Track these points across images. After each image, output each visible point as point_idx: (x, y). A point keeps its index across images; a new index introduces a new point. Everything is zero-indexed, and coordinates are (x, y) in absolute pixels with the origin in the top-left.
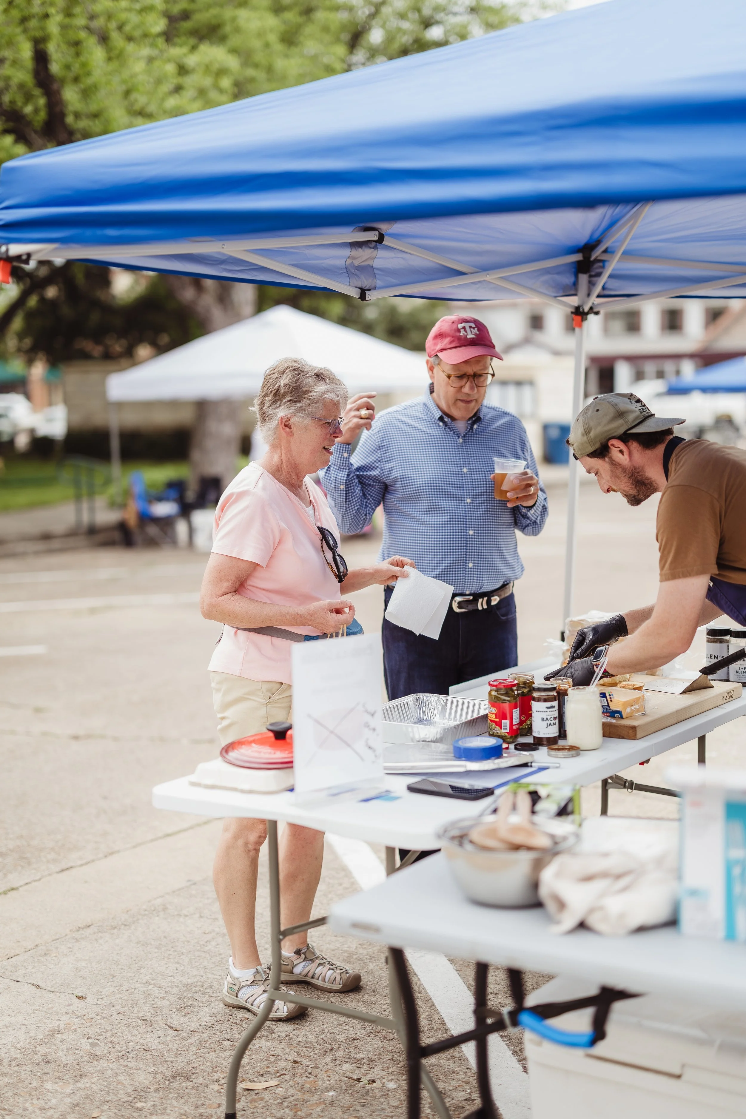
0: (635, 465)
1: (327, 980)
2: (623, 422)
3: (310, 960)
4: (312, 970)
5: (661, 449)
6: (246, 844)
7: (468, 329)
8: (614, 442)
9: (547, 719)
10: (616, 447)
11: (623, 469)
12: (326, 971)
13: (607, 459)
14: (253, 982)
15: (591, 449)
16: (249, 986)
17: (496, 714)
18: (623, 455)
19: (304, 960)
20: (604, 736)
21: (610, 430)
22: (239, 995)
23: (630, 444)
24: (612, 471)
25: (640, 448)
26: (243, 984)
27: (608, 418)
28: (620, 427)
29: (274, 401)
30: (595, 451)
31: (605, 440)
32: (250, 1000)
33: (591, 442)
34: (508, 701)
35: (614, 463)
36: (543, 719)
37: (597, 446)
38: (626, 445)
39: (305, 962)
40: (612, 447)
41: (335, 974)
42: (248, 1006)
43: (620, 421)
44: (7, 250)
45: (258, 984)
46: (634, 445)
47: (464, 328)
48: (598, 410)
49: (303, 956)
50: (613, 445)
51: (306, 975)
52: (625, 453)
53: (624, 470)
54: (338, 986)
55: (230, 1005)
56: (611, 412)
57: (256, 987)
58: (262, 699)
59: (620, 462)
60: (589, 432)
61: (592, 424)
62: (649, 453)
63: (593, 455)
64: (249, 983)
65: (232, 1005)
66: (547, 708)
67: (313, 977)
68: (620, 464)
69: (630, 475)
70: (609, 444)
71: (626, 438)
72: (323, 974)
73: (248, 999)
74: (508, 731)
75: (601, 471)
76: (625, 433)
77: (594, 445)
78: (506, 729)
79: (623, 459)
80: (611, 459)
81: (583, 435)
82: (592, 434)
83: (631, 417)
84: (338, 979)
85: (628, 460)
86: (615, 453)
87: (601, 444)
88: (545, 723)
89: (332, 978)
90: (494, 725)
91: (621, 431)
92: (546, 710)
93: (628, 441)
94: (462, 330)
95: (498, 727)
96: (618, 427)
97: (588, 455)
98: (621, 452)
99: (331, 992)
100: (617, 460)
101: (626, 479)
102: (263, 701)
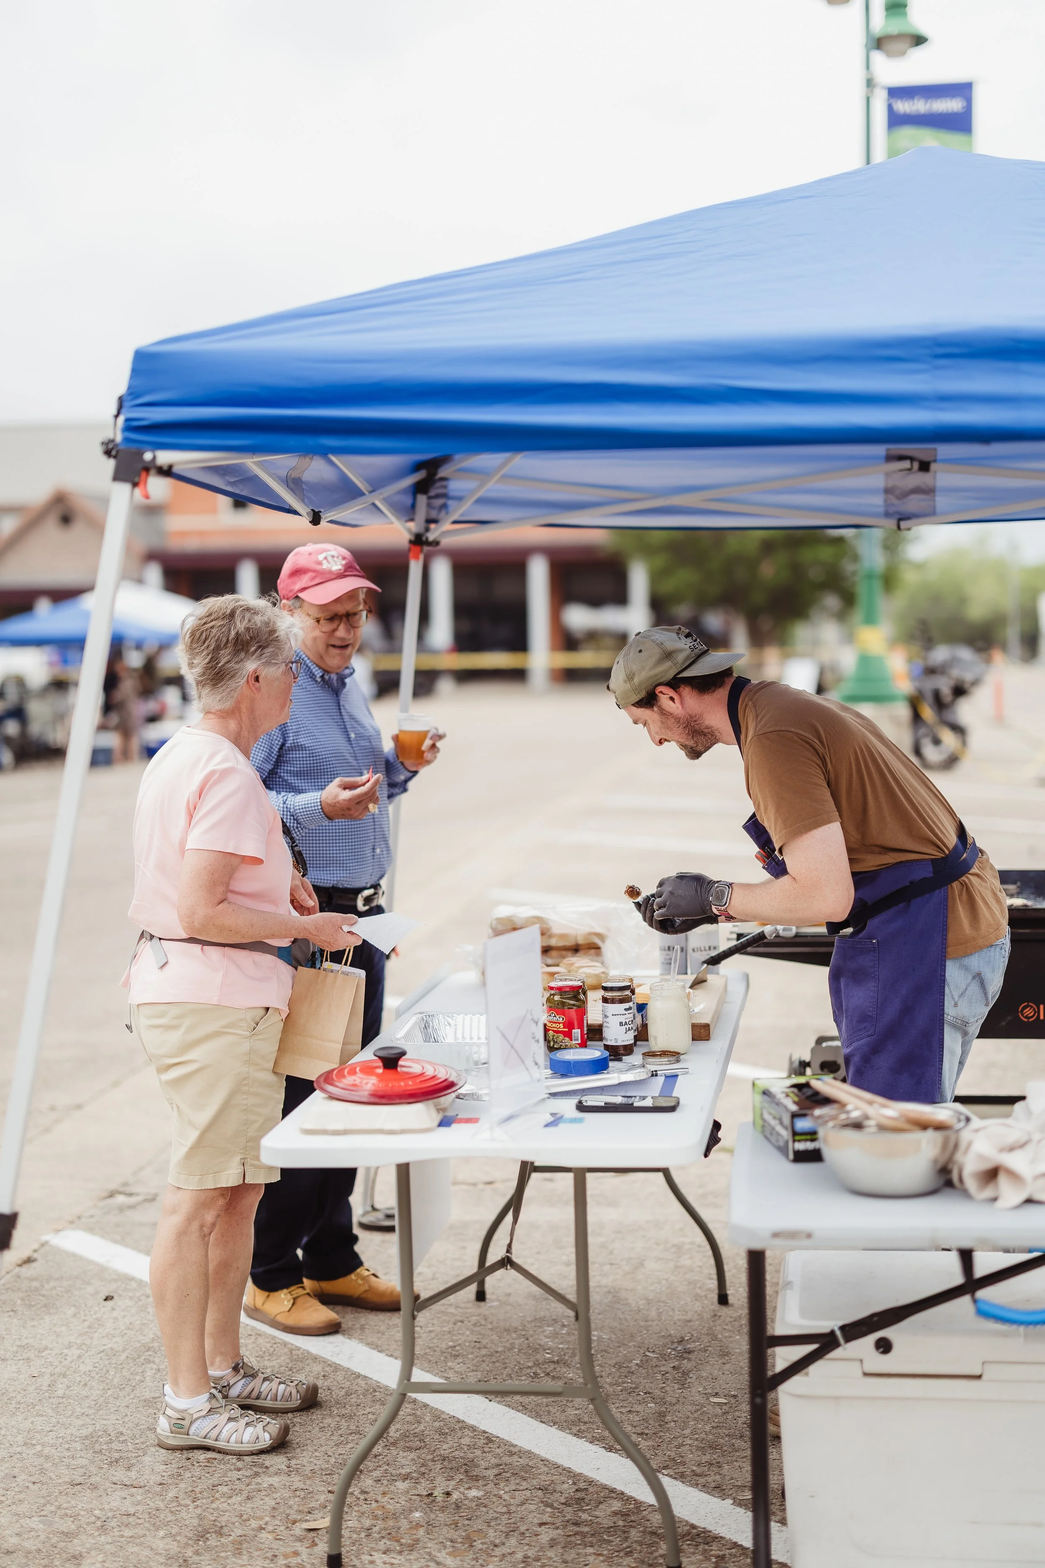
0: (690, 713)
1: (279, 1398)
2: (671, 664)
3: (250, 1376)
4: (256, 1388)
5: (723, 693)
6: (202, 1226)
7: (330, 559)
8: (660, 689)
9: (626, 1023)
10: (665, 697)
11: (676, 719)
12: (276, 1386)
13: (655, 709)
14: (210, 1410)
15: (636, 698)
16: (204, 1417)
17: (564, 1024)
18: (674, 702)
19: (244, 1377)
20: (693, 1039)
21: (656, 675)
22: (191, 1432)
23: (681, 689)
24: (662, 722)
25: (694, 693)
26: (195, 1416)
27: (654, 660)
28: (668, 670)
29: (236, 652)
30: (641, 701)
31: (652, 687)
32: (213, 1434)
33: (635, 690)
34: (574, 1005)
35: (663, 713)
36: (621, 1024)
37: (643, 694)
38: (676, 691)
39: (244, 1380)
40: (660, 695)
41: (288, 1389)
42: (210, 1442)
43: (668, 664)
44: (154, 458)
45: (217, 1413)
46: (686, 691)
47: (326, 558)
48: (640, 651)
49: (242, 1371)
50: (661, 692)
51: (249, 1397)
52: (675, 701)
53: (678, 720)
54: (296, 1402)
55: (177, 1447)
56: (657, 653)
57: (215, 1416)
58: (245, 1031)
59: (671, 711)
60: (632, 678)
61: (635, 668)
62: (708, 698)
63: (640, 704)
64: (204, 1413)
65: (179, 1447)
66: (626, 1010)
67: (258, 1398)
68: (671, 714)
69: (685, 725)
70: (657, 692)
71: (675, 683)
72: (274, 1391)
73: (208, 1433)
74: (579, 1042)
75: (650, 722)
76: (675, 678)
77: (639, 693)
78: (577, 1040)
79: (674, 708)
80: (660, 708)
81: (625, 682)
82: (636, 680)
83: (680, 657)
84: (294, 1392)
85: (680, 707)
86: (664, 701)
87: (647, 693)
88: (624, 1027)
89: (287, 1394)
90: (561, 1037)
91: (670, 675)
92: (625, 1012)
93: (679, 687)
94: (325, 562)
95: (567, 1039)
96: (666, 671)
97: (633, 705)
98: (672, 699)
99: (287, 1413)
100: (667, 709)
101: (681, 730)
102: (246, 1033)
